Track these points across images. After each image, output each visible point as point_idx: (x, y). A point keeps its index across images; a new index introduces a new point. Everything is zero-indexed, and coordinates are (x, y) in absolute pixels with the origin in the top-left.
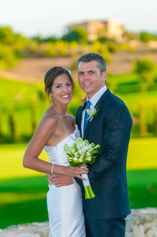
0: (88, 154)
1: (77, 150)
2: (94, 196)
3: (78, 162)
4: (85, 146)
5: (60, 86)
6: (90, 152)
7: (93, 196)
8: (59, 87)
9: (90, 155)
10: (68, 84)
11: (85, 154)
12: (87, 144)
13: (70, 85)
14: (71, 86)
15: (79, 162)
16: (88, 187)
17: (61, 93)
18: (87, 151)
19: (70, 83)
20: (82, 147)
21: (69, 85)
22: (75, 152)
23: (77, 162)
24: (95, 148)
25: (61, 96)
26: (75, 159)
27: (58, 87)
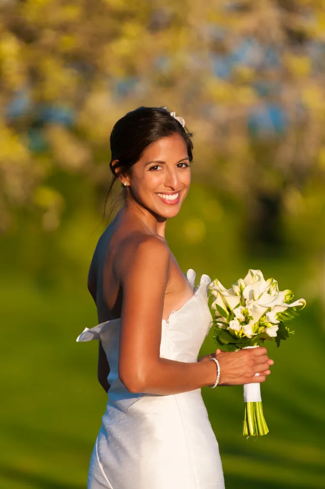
0: (273, 317)
1: (243, 302)
2: (267, 431)
3: (240, 334)
4: (266, 294)
5: (159, 168)
6: (277, 314)
7: (264, 430)
8: (157, 168)
9: (275, 323)
10: (182, 164)
11: (263, 316)
12: (273, 292)
13: (187, 166)
14: (188, 169)
15: (244, 336)
16: (254, 404)
17: (159, 185)
18: (269, 310)
19: (188, 161)
20: (260, 297)
21: (184, 166)
22: (237, 306)
23: (238, 334)
24: (291, 305)
25: (157, 193)
26: (234, 326)
27: (153, 169)
